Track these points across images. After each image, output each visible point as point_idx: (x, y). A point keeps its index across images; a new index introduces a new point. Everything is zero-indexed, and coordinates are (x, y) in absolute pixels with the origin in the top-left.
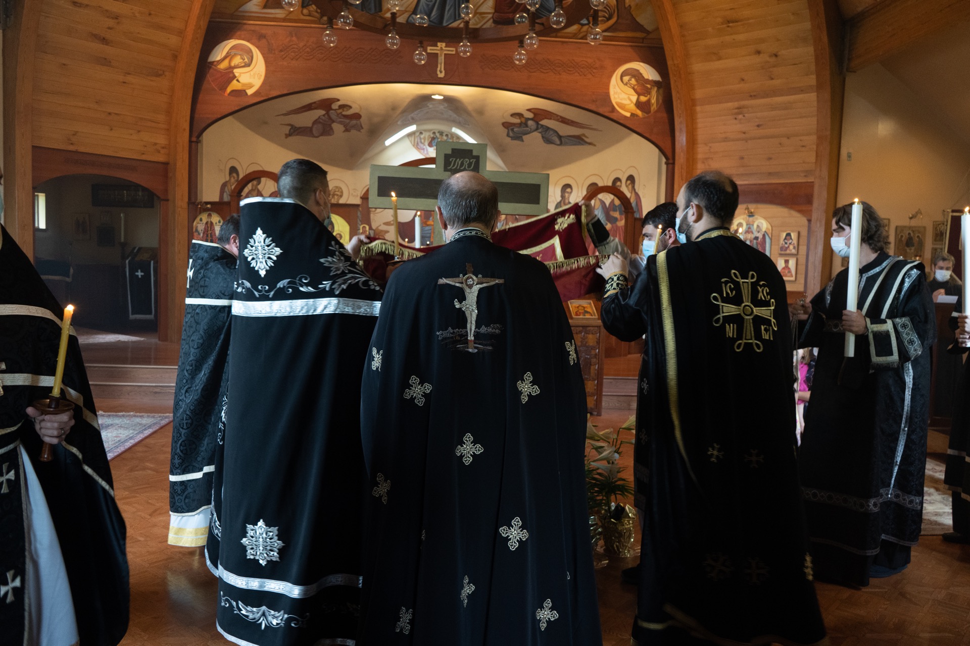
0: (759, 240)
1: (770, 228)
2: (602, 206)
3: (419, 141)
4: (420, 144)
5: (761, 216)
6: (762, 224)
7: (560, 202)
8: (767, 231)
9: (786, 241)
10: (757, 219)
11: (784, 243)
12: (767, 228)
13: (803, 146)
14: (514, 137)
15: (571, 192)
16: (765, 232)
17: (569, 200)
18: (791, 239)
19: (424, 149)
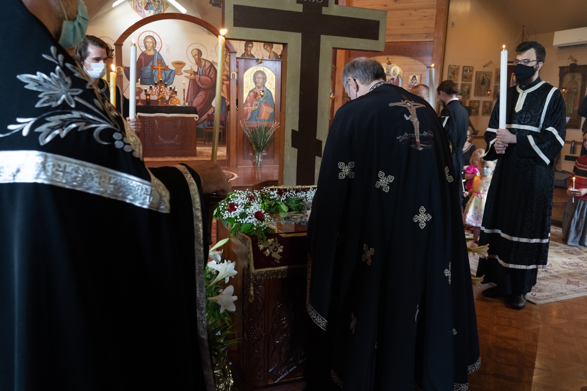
0: (395, 80)
1: (402, 72)
2: (275, 57)
3: (137, 5)
4: (138, 7)
5: (396, 64)
6: (397, 69)
7: (244, 54)
8: (400, 74)
9: (413, 81)
10: (393, 66)
11: (411, 82)
12: (400, 72)
13: (425, 16)
14: (215, 4)
15: (252, 47)
16: (399, 75)
17: (250, 52)
18: (416, 79)
19: (141, 11)
